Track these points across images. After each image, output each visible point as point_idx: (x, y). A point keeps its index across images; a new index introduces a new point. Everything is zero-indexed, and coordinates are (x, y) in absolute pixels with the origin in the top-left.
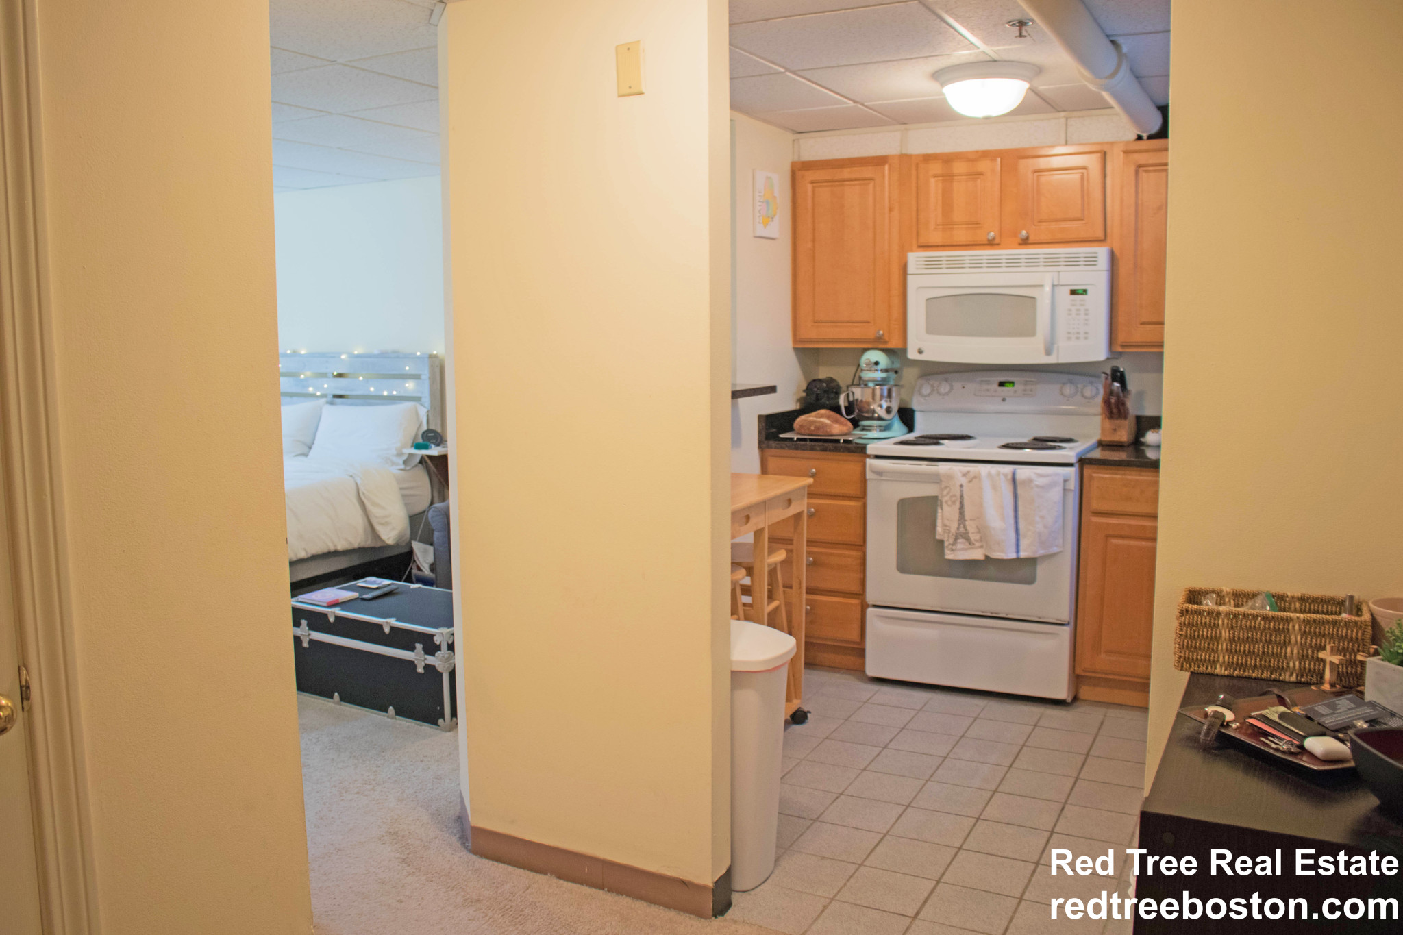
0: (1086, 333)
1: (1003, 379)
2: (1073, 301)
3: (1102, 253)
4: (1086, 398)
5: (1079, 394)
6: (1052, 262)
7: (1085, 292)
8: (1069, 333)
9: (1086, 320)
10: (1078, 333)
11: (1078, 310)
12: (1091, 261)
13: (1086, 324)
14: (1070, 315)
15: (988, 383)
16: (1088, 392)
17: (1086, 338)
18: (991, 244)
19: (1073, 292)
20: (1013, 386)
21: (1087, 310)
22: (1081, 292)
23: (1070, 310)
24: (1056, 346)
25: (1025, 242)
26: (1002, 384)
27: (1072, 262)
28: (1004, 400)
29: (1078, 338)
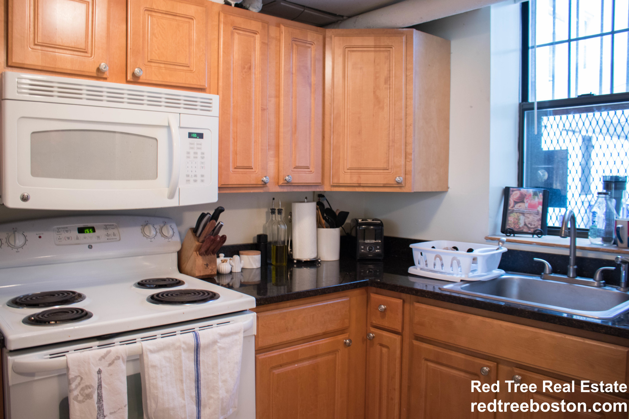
0: (202, 176)
1: (81, 225)
2: (191, 144)
3: (215, 99)
4: (166, 237)
5: (159, 234)
6: (172, 103)
7: (200, 136)
8: (188, 176)
9: (202, 163)
10: (196, 176)
11: (195, 153)
12: (207, 106)
13: (203, 167)
14: (188, 157)
15: (67, 230)
16: (168, 231)
17: (202, 181)
18: (99, 75)
19: (190, 135)
20: (94, 231)
21: (203, 153)
22: (195, 135)
23: (188, 153)
24: (178, 188)
25: (136, 80)
26: (81, 230)
27: (190, 105)
28: (90, 247)
29: (195, 181)
